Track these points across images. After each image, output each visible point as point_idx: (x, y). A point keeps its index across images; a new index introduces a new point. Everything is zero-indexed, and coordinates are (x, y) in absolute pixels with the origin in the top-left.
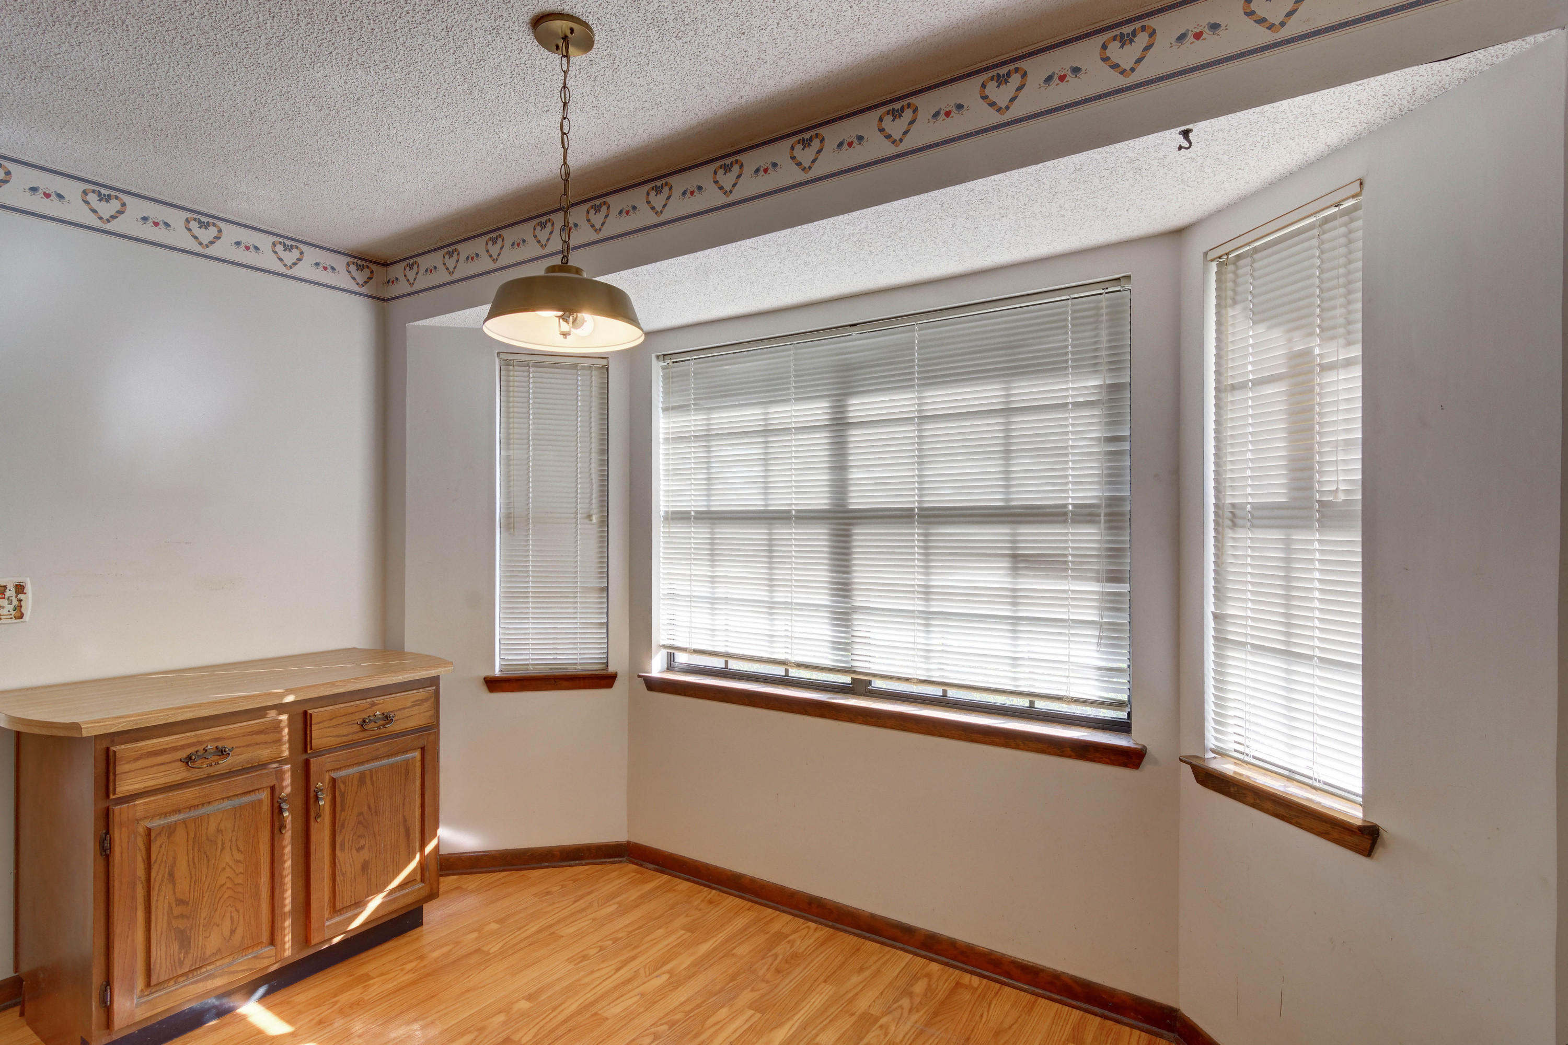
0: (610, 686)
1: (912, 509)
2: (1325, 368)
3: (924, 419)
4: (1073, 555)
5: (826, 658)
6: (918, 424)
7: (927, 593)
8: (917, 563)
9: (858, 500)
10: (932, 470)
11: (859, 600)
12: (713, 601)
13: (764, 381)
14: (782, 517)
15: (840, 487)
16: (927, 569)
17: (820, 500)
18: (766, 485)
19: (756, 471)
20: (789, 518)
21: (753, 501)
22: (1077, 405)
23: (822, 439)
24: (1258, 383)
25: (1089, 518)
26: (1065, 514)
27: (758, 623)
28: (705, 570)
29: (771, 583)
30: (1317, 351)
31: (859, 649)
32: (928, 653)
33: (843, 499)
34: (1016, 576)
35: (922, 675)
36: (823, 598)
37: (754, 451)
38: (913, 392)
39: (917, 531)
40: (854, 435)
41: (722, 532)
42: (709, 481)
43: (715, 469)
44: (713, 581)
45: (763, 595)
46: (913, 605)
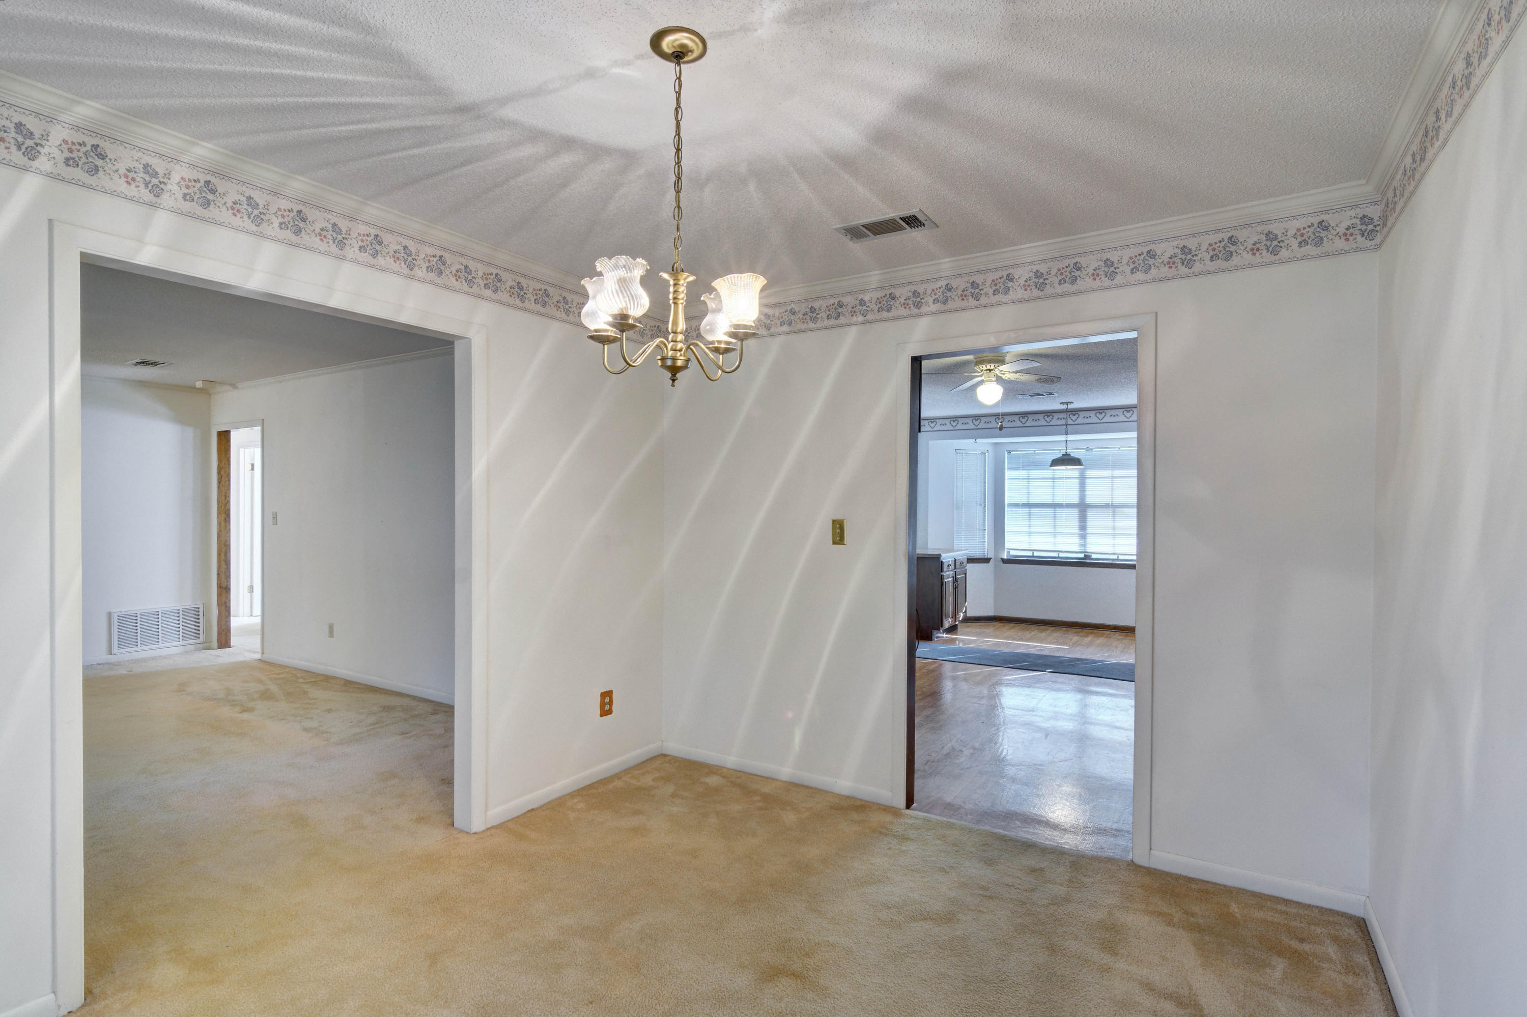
0: (989, 562)
1: (1109, 504)
3: (1113, 477)
5: (1077, 549)
6: (1112, 479)
7: (1114, 528)
8: (1110, 519)
9: (1090, 500)
11: (1089, 531)
12: (1030, 533)
14: (1060, 506)
15: (1082, 496)
17: (1075, 500)
18: (1053, 495)
19: (1049, 490)
20: (1064, 505)
21: (1048, 500)
23: (1077, 481)
27: (1051, 539)
28: (1027, 523)
29: (1055, 526)
31: (1088, 546)
32: (1114, 546)
33: (1084, 500)
35: (1113, 552)
36: (1077, 531)
37: (1049, 483)
39: (1111, 510)
40: (1088, 481)
41: (1034, 510)
42: (1029, 493)
43: (1031, 489)
44: (1030, 526)
45: (1052, 531)
46: (1111, 532)
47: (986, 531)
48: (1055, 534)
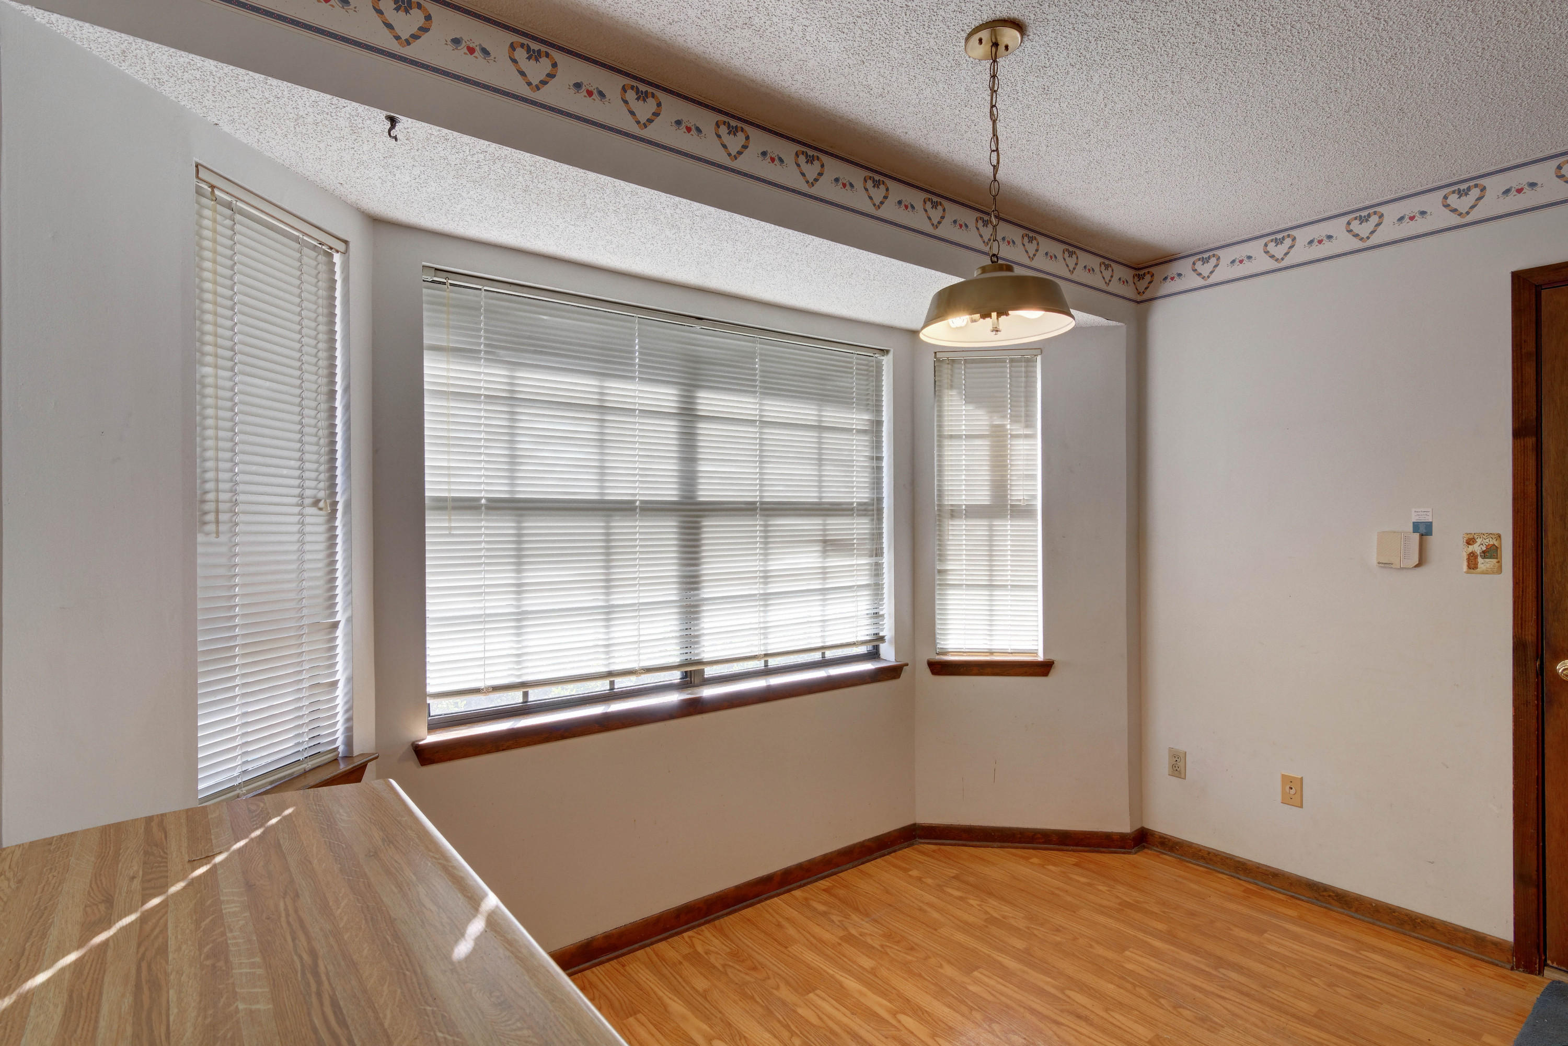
1: (755, 503)
2: (1013, 436)
4: (858, 539)
6: (761, 427)
7: (766, 577)
8: (758, 551)
9: (707, 492)
10: (770, 469)
11: (707, 592)
13: (602, 348)
14: (625, 508)
15: (689, 478)
16: (766, 556)
17: (669, 492)
18: (602, 471)
19: (588, 453)
20: (633, 509)
21: (587, 490)
22: (859, 431)
23: (671, 427)
24: (968, 437)
25: (864, 512)
26: (852, 510)
28: (508, 577)
29: (608, 585)
30: (1008, 427)
32: (764, 631)
33: (693, 491)
34: (825, 557)
36: (671, 593)
37: (587, 428)
38: (755, 398)
39: (757, 523)
40: (704, 428)
41: (536, 526)
42: (513, 459)
43: (524, 444)
44: (519, 589)
45: (597, 600)
46: (756, 589)
47: (340, 633)
48: (609, 613)
